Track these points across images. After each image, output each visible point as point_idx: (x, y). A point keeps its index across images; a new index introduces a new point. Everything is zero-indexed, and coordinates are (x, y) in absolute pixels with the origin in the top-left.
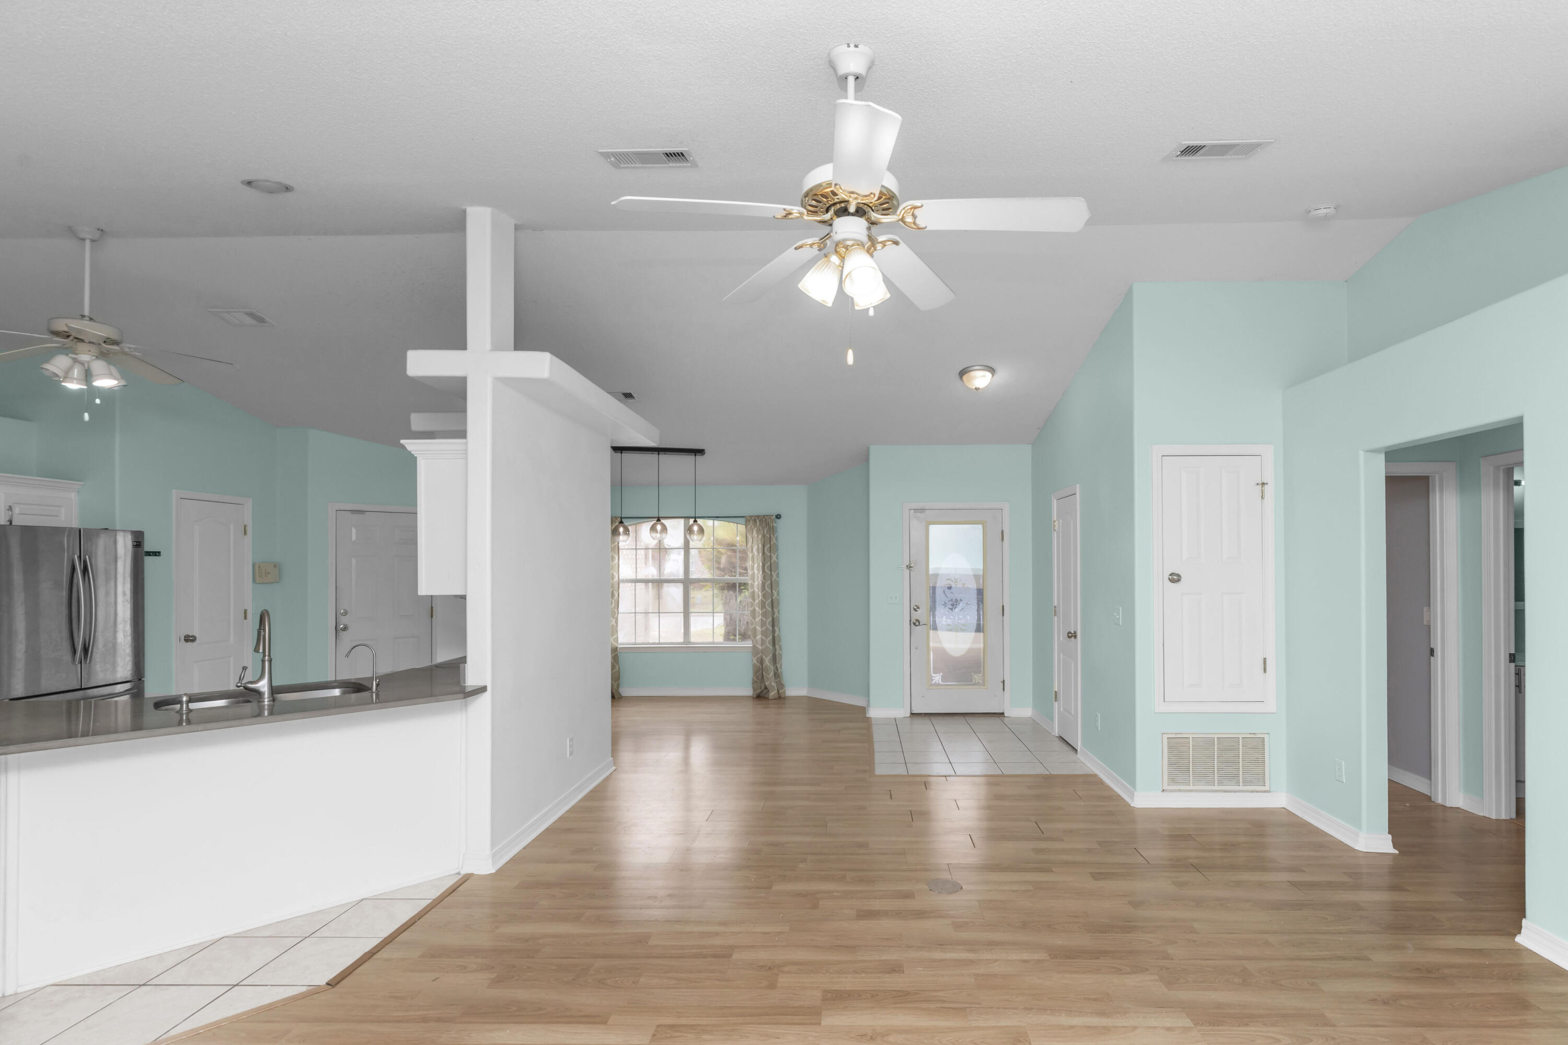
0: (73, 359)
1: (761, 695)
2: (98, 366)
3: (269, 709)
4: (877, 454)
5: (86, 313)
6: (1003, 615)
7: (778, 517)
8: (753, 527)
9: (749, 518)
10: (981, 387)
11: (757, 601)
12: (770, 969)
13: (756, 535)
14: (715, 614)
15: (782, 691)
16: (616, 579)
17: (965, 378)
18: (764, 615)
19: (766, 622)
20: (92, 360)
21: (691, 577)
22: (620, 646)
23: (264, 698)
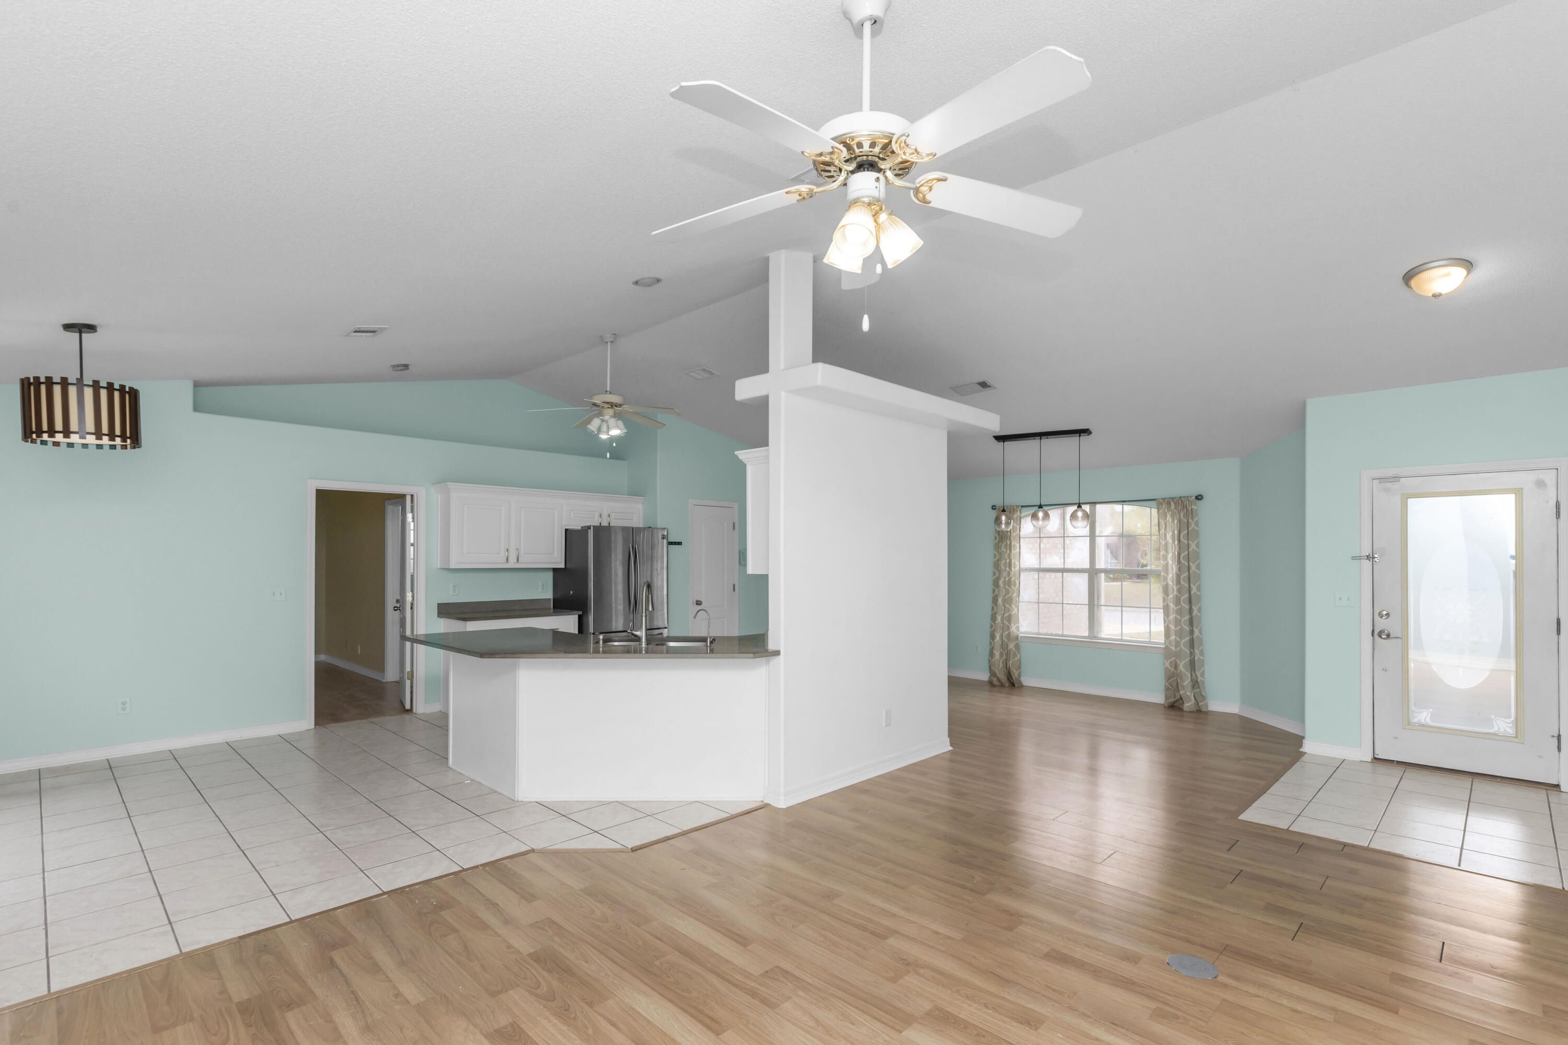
0: (601, 419)
1: (1175, 705)
2: (612, 421)
3: (645, 650)
4: (1315, 411)
5: (608, 389)
6: (1559, 632)
7: (1199, 498)
8: (1166, 510)
9: (1161, 500)
10: (1443, 292)
11: (1171, 596)
12: (907, 965)
13: (1171, 520)
14: (1123, 608)
15: (1202, 703)
16: (1017, 568)
17: (1413, 283)
18: (1179, 612)
19: (1181, 621)
20: (610, 418)
21: (1097, 567)
22: (1021, 635)
23: (642, 643)
